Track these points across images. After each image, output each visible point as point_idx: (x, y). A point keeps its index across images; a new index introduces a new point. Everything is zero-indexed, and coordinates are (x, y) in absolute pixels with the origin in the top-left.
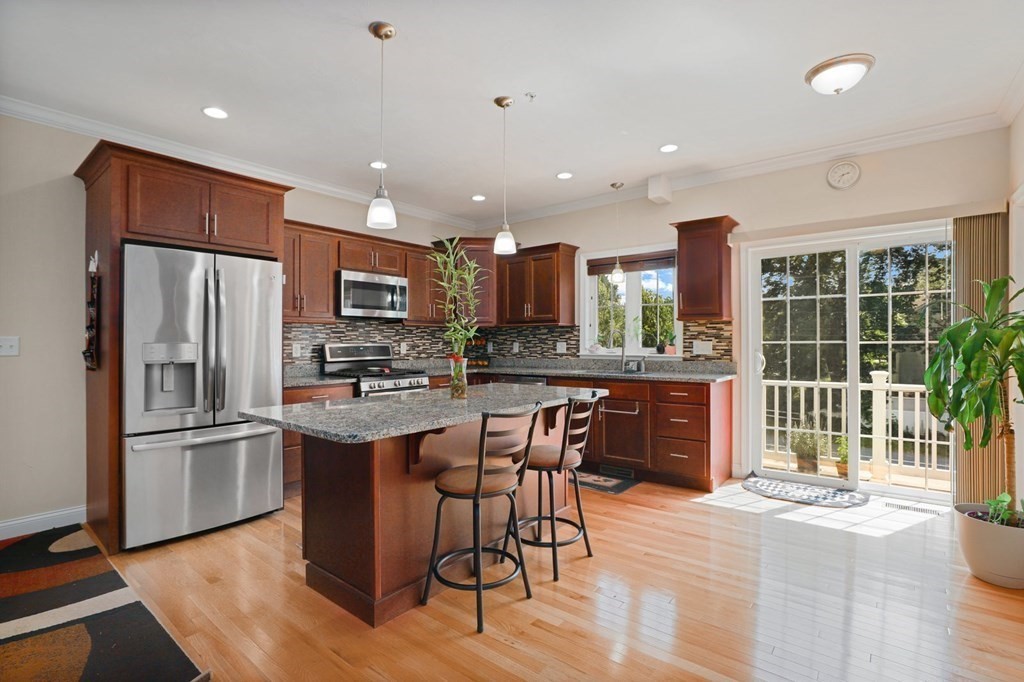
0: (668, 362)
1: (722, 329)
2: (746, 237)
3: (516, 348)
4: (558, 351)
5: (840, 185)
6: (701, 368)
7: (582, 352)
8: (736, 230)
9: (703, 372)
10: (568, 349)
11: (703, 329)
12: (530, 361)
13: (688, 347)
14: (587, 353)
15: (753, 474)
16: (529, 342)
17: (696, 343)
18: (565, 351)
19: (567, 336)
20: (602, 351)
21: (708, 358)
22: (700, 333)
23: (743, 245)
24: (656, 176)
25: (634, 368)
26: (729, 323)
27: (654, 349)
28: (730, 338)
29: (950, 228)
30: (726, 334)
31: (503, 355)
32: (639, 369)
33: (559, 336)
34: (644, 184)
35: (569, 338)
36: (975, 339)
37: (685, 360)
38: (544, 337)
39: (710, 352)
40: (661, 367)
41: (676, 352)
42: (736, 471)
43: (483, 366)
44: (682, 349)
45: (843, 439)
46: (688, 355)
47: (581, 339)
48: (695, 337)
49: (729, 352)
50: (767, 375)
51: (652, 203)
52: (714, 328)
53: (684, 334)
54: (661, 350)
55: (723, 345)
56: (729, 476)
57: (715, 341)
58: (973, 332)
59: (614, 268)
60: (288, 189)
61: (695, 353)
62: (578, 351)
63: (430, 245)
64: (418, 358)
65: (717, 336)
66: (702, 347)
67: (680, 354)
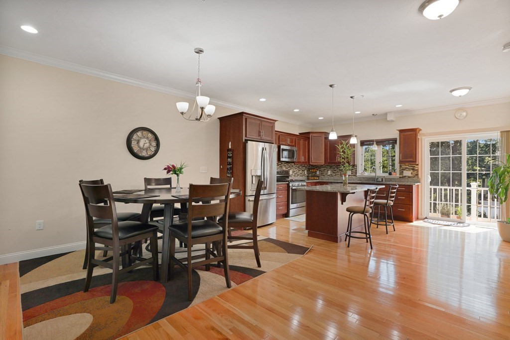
0: (393, 178)
1: (414, 167)
2: (424, 135)
3: (329, 173)
5: (460, 118)
6: (407, 180)
7: (358, 175)
8: (420, 132)
9: (407, 182)
10: (352, 173)
11: (407, 167)
12: (336, 178)
13: (401, 173)
14: (360, 175)
15: (426, 218)
16: (335, 171)
17: (404, 171)
20: (367, 174)
21: (409, 177)
23: (423, 137)
24: (391, 112)
25: (381, 180)
26: (418, 165)
27: (388, 174)
28: (418, 170)
29: (499, 134)
30: (416, 169)
31: (324, 175)
32: (382, 180)
34: (386, 114)
35: (352, 169)
36: (503, 171)
37: (400, 177)
39: (410, 175)
40: (391, 180)
41: (397, 175)
42: (420, 216)
43: (316, 179)
45: (460, 205)
46: (401, 176)
47: (358, 169)
48: (404, 169)
49: (417, 175)
50: (431, 184)
51: (388, 121)
52: (412, 166)
53: (400, 168)
54: (390, 174)
55: (415, 172)
56: (417, 219)
57: (412, 171)
58: (502, 169)
60: (276, 121)
61: (404, 175)
62: (356, 174)
63: (298, 134)
64: (295, 176)
65: (413, 169)
66: (407, 173)
67: (398, 175)
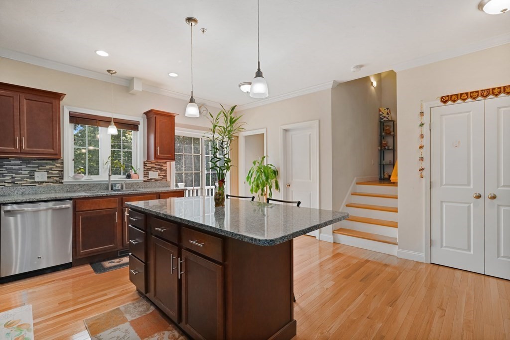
0: (136, 183)
1: (162, 166)
4: (37, 180)
5: (203, 114)
6: (154, 185)
7: (65, 180)
9: (155, 187)
10: (48, 178)
11: (153, 165)
13: (146, 175)
14: (70, 180)
17: (150, 172)
18: (46, 180)
19: (48, 167)
21: (156, 180)
22: (152, 168)
26: (166, 163)
28: (166, 170)
30: (164, 168)
32: (122, 188)
33: (37, 167)
35: (51, 169)
37: (144, 181)
38: (17, 167)
39: (157, 177)
41: (140, 178)
44: (143, 176)
46: (146, 179)
47: (65, 170)
48: (149, 169)
49: (165, 176)
52: (159, 165)
53: (144, 168)
54: (129, 176)
55: (163, 173)
57: (159, 171)
59: (110, 124)
61: (150, 178)
62: (63, 179)
65: (160, 169)
66: (153, 175)
67: (142, 178)
